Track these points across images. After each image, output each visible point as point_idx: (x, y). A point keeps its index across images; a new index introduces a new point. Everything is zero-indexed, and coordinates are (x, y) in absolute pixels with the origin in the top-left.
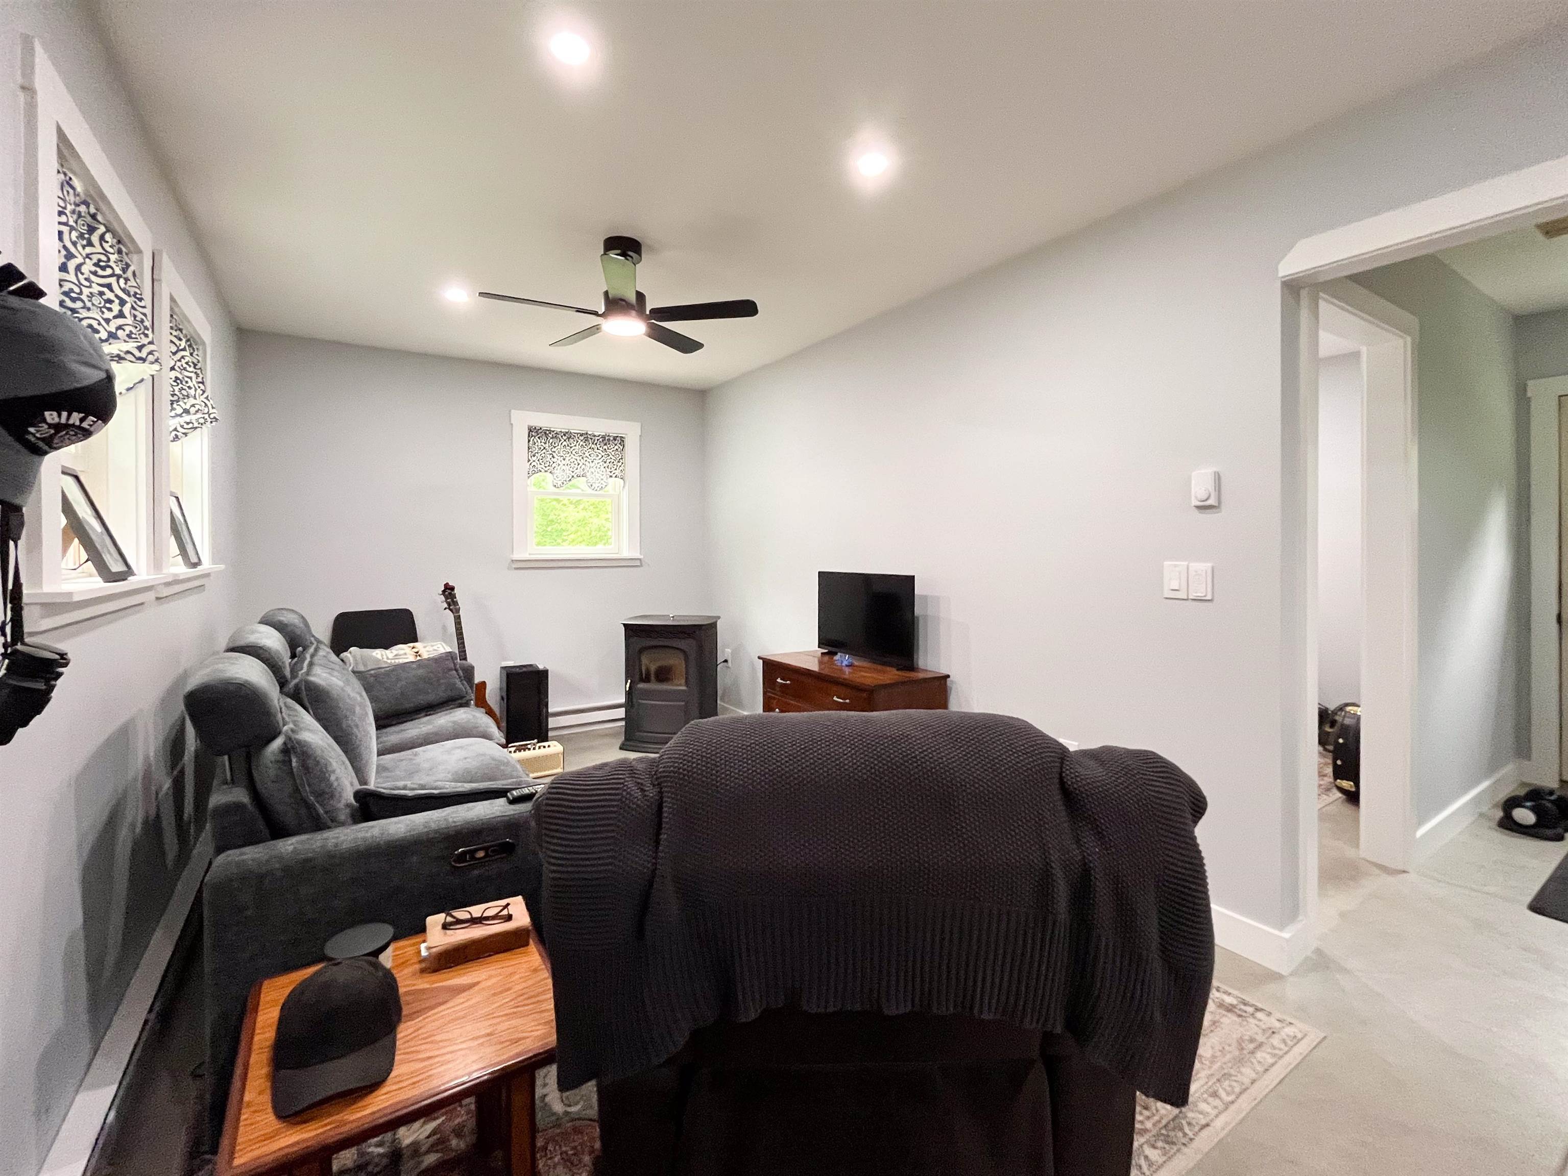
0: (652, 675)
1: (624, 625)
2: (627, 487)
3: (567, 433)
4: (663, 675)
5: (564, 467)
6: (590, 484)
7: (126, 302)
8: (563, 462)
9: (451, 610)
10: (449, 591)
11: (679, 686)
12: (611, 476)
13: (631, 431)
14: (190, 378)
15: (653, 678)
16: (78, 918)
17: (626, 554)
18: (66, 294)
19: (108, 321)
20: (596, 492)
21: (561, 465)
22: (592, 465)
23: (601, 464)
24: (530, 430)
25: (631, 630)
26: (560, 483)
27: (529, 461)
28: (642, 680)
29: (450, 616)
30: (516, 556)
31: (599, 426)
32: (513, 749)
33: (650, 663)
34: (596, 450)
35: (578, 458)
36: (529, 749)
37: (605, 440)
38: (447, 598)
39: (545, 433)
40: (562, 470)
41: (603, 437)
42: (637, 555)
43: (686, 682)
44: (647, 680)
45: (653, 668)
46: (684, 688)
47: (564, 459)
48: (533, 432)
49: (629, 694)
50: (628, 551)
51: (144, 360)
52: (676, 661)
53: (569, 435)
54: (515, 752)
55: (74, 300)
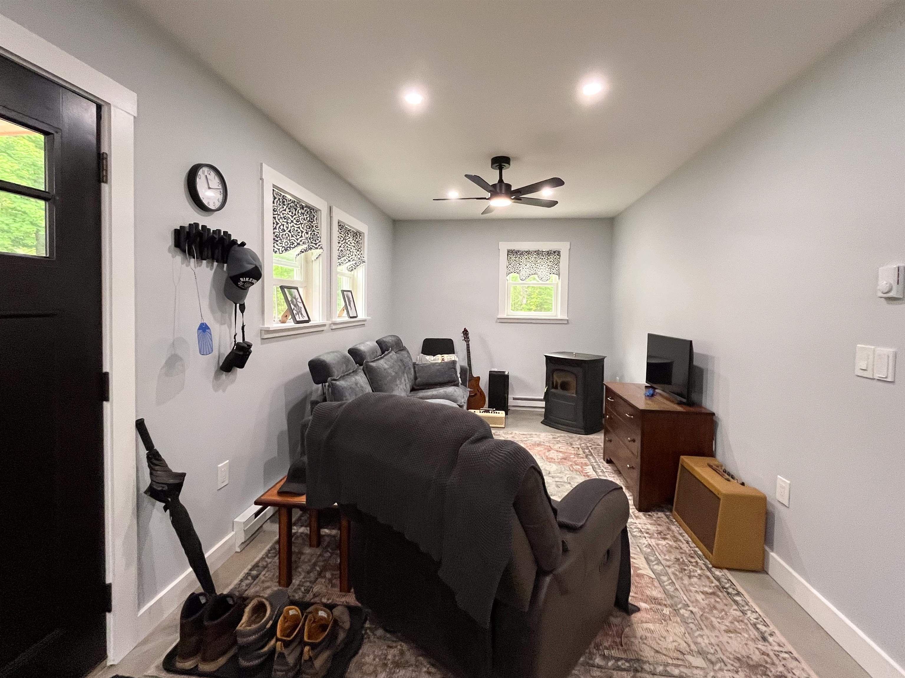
0: (559, 385)
1: (546, 356)
2: (560, 279)
3: (527, 251)
4: (564, 386)
5: (526, 270)
6: (540, 278)
7: (303, 232)
8: (526, 267)
9: (465, 341)
10: (465, 332)
11: (572, 393)
12: (550, 274)
13: (563, 247)
14: (351, 248)
15: (559, 388)
16: (285, 427)
17: (559, 317)
18: (276, 236)
19: (297, 239)
20: (544, 282)
21: (524, 268)
22: (542, 267)
23: (546, 267)
24: (508, 251)
25: (549, 360)
26: (524, 278)
27: (507, 267)
28: (553, 387)
29: (465, 343)
30: (499, 316)
31: (546, 246)
32: (482, 411)
33: (558, 379)
34: (544, 259)
35: (533, 264)
36: (489, 412)
37: (549, 253)
38: (464, 335)
39: (516, 252)
40: (525, 271)
41: (548, 252)
42: (566, 317)
43: (576, 391)
44: (556, 388)
45: (559, 382)
46: (574, 395)
47: (526, 265)
48: (510, 252)
49: (546, 394)
50: (560, 316)
51: (317, 248)
52: (570, 379)
53: (528, 252)
54: (483, 412)
55: (277, 238)
